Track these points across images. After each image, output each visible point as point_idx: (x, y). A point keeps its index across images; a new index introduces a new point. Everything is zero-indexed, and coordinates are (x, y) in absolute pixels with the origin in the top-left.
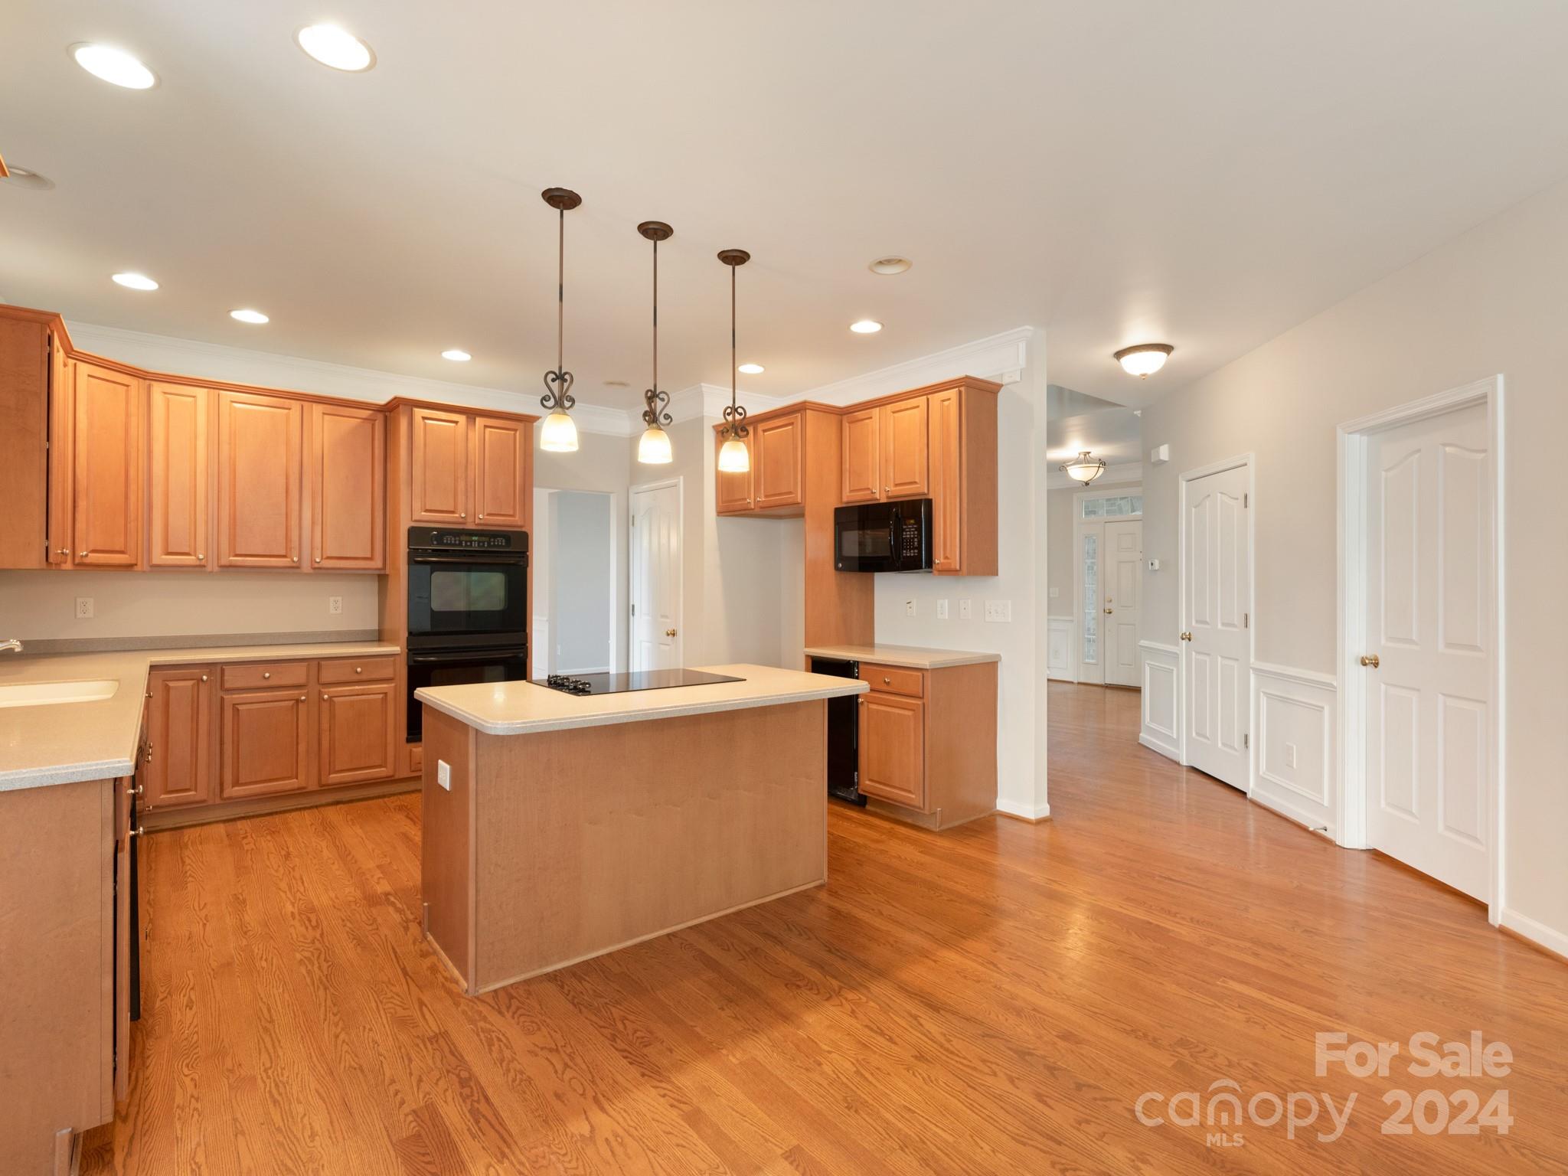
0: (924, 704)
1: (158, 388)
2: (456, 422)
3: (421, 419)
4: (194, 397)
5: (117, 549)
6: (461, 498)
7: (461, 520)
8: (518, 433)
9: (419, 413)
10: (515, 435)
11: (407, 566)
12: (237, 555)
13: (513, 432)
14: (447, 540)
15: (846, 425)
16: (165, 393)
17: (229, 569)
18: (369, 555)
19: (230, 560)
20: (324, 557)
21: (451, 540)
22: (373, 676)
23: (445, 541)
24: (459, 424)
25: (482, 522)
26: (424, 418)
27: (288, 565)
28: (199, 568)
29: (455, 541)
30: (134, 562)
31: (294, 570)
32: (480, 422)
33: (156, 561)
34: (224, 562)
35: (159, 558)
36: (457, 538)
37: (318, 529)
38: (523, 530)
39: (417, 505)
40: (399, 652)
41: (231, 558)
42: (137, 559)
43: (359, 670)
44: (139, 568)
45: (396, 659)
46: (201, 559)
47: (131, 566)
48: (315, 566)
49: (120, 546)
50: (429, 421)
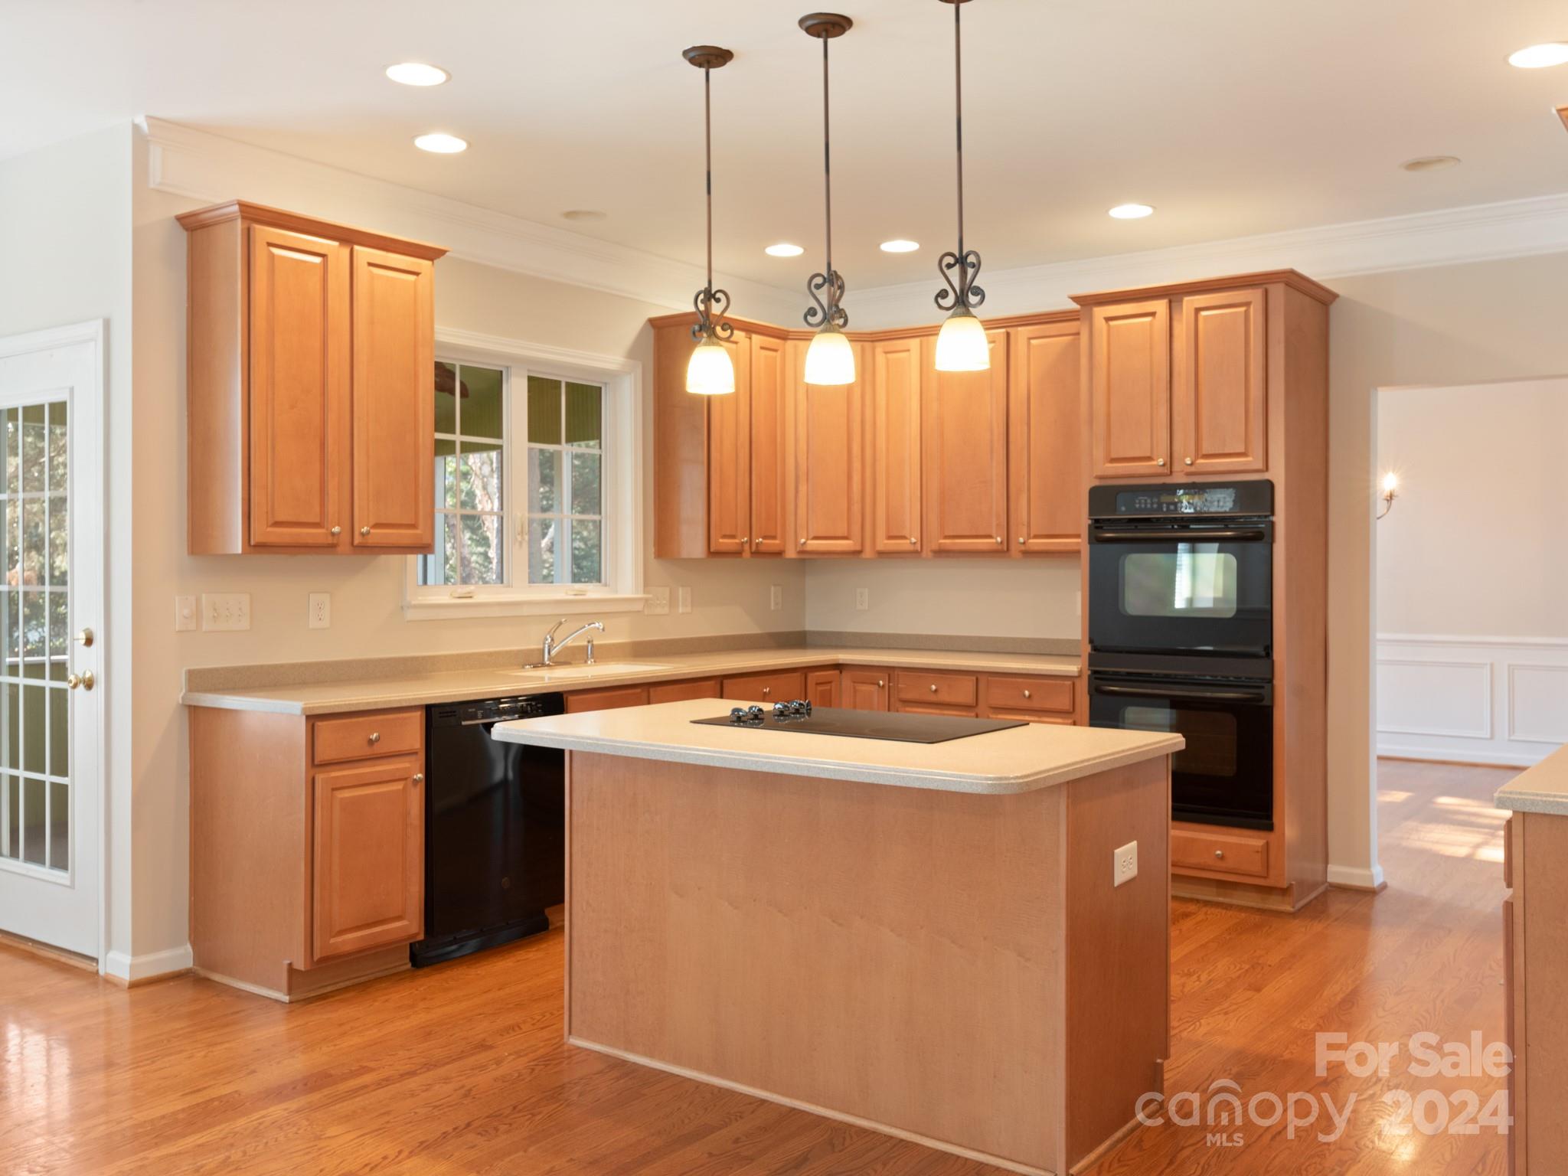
1: (881, 347)
2: (1153, 314)
3: (1104, 321)
4: (909, 351)
5: (840, 534)
7: (1161, 470)
8: (1252, 307)
9: (1100, 312)
10: (1247, 313)
11: (1088, 546)
12: (946, 537)
13: (1243, 309)
14: (1140, 503)
16: (886, 352)
17: (941, 553)
19: (941, 543)
20: (1032, 535)
21: (1146, 504)
22: (1048, 705)
23: (1137, 506)
24: (1157, 315)
25: (1192, 469)
26: (1108, 319)
27: (995, 547)
28: (915, 554)
29: (1152, 504)
30: (858, 548)
31: (1001, 553)
32: (1190, 302)
33: (880, 547)
34: (935, 547)
35: (883, 543)
36: (1155, 500)
38: (1266, 476)
39: (1099, 453)
40: (1076, 674)
41: (944, 541)
42: (863, 544)
43: (1027, 693)
44: (868, 553)
45: (1078, 683)
46: (915, 543)
47: (857, 553)
48: (1023, 548)
49: (843, 532)
50: (1113, 323)
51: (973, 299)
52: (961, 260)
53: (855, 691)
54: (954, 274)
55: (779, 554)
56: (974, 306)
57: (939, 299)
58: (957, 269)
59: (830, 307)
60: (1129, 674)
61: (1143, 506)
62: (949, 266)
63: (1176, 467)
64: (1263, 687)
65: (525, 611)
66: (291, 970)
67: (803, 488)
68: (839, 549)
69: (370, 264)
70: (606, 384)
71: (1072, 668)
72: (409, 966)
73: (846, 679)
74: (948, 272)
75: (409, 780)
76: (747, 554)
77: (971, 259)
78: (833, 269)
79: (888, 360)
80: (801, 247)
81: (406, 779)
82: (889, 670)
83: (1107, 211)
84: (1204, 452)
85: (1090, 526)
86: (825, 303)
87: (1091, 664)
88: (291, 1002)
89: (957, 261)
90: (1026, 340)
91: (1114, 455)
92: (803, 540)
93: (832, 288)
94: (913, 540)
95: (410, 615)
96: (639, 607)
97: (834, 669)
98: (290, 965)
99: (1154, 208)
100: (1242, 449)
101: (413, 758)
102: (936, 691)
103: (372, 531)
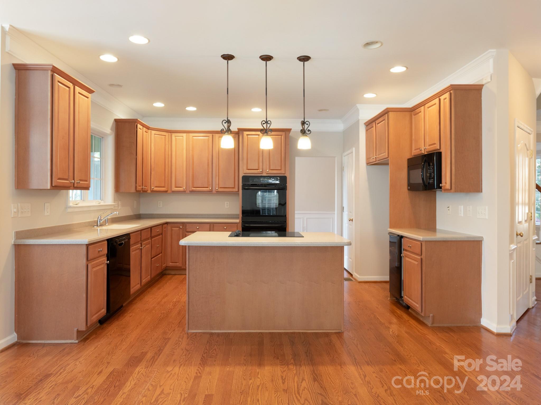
0: (422, 259)
1: (174, 135)
2: (259, 135)
3: (246, 135)
4: (183, 136)
5: (162, 186)
6: (261, 164)
7: (260, 172)
8: (282, 136)
9: (246, 133)
10: (281, 137)
11: (242, 191)
12: (194, 187)
13: (280, 136)
14: (255, 180)
15: (413, 116)
16: (175, 136)
17: (192, 192)
18: (233, 187)
20: (219, 187)
21: (257, 180)
23: (255, 181)
24: (260, 135)
25: (268, 173)
26: (247, 135)
27: (208, 190)
28: (184, 192)
29: (258, 180)
30: (167, 190)
31: (210, 192)
33: (173, 190)
34: (191, 190)
35: (174, 189)
37: (217, 177)
38: (285, 175)
39: (245, 168)
40: (239, 222)
41: (193, 188)
43: (225, 228)
44: (169, 192)
45: (238, 224)
46: (184, 189)
47: (166, 191)
48: (217, 191)
49: (163, 185)
50: (248, 136)
53: (172, 230)
60: (251, 221)
61: (256, 181)
63: (264, 172)
64: (284, 223)
66: (78, 332)
67: (153, 173)
68: (162, 190)
70: (103, 137)
71: (237, 221)
72: (99, 325)
73: (169, 227)
75: (105, 263)
76: (142, 192)
79: (176, 139)
80: (164, 104)
81: (104, 263)
82: (183, 223)
83: (251, 109)
84: (271, 169)
85: (242, 185)
87: (242, 220)
88: (78, 342)
90: (218, 137)
91: (249, 168)
92: (153, 188)
94: (184, 188)
95: (69, 210)
96: (113, 207)
97: (166, 224)
98: (77, 330)
99: (262, 109)
100: (280, 169)
101: (104, 256)
102: (198, 228)
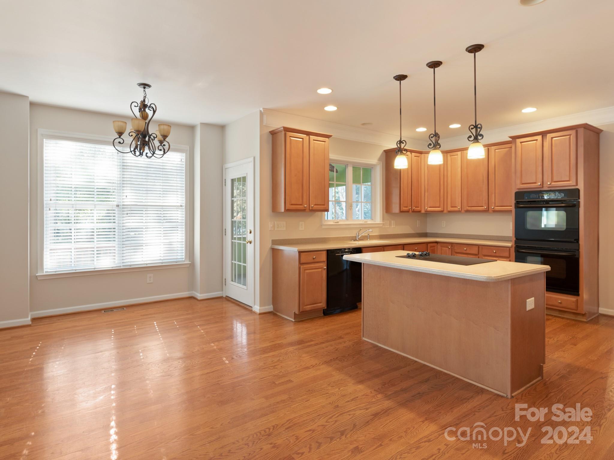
2: (537, 140)
3: (520, 143)
4: (458, 155)
6: (540, 176)
7: (539, 186)
8: (572, 136)
9: (518, 141)
10: (570, 138)
11: (515, 209)
12: (469, 207)
13: (568, 137)
14: (532, 196)
16: (451, 155)
17: (467, 211)
19: (467, 209)
21: (534, 196)
22: (501, 255)
23: (531, 197)
25: (550, 186)
26: (521, 142)
27: (484, 209)
28: (459, 212)
29: (536, 196)
30: (443, 210)
31: (487, 211)
32: (549, 136)
33: (449, 210)
34: (465, 209)
35: (450, 209)
36: (537, 195)
38: (577, 187)
39: (518, 182)
40: (511, 246)
42: (444, 209)
43: (494, 251)
44: (445, 212)
45: (511, 249)
46: (459, 209)
48: (493, 210)
49: (438, 205)
50: (523, 143)
51: (479, 138)
52: (476, 127)
53: (442, 249)
54: (474, 131)
55: (420, 212)
56: (480, 140)
57: (469, 138)
58: (474, 129)
59: (435, 143)
60: (528, 247)
62: (472, 129)
63: (544, 185)
64: (576, 251)
65: (352, 226)
66: (295, 314)
67: (426, 194)
68: (437, 210)
69: (314, 140)
70: (373, 168)
71: (509, 244)
72: (323, 315)
73: (439, 246)
74: (472, 130)
76: (411, 212)
77: (479, 126)
78: (436, 132)
79: (451, 158)
80: (426, 128)
81: (322, 268)
82: (452, 244)
83: (521, 111)
84: (554, 181)
85: (515, 203)
86: (434, 142)
87: (515, 244)
88: (295, 321)
89: (474, 127)
90: (494, 150)
91: (523, 182)
92: (426, 208)
93: (436, 138)
94: (459, 208)
95: (324, 227)
96: (381, 225)
97: (436, 243)
98: (295, 312)
99: (537, 108)
100: (568, 179)
101: (324, 263)
102: (466, 250)
103: (314, 206)
